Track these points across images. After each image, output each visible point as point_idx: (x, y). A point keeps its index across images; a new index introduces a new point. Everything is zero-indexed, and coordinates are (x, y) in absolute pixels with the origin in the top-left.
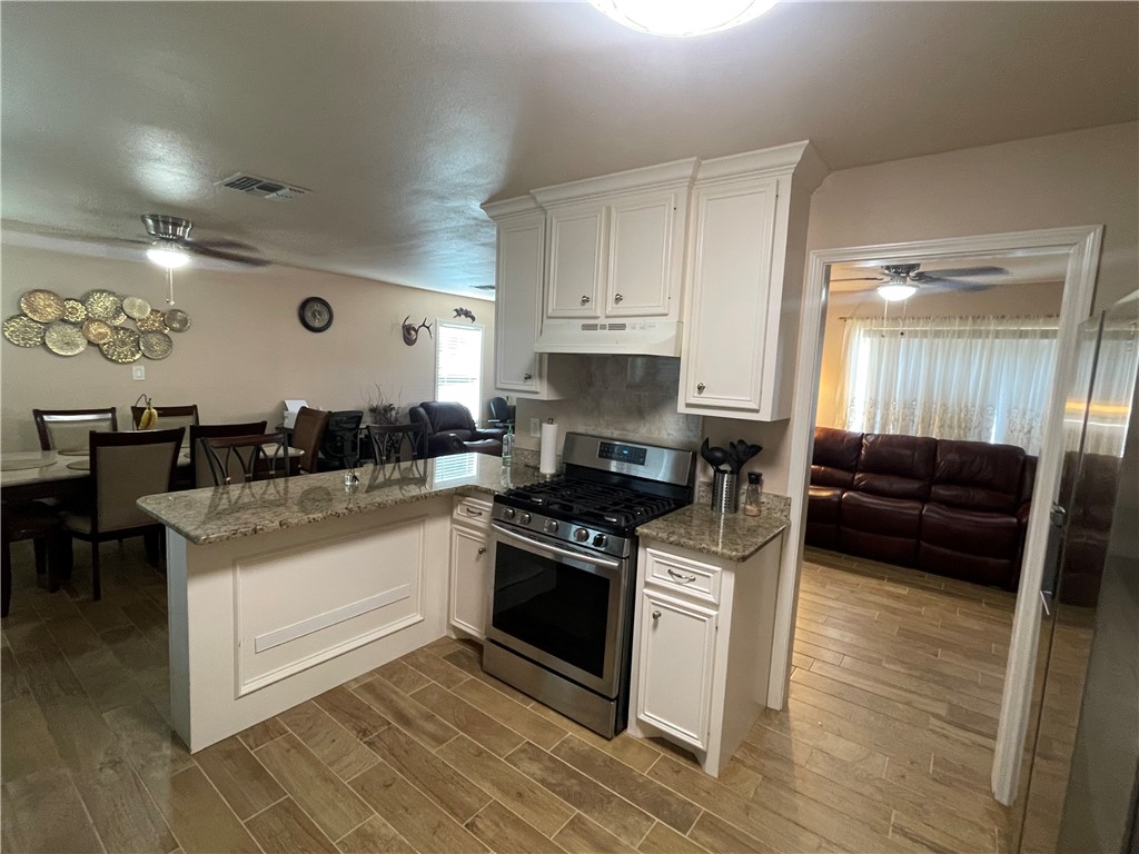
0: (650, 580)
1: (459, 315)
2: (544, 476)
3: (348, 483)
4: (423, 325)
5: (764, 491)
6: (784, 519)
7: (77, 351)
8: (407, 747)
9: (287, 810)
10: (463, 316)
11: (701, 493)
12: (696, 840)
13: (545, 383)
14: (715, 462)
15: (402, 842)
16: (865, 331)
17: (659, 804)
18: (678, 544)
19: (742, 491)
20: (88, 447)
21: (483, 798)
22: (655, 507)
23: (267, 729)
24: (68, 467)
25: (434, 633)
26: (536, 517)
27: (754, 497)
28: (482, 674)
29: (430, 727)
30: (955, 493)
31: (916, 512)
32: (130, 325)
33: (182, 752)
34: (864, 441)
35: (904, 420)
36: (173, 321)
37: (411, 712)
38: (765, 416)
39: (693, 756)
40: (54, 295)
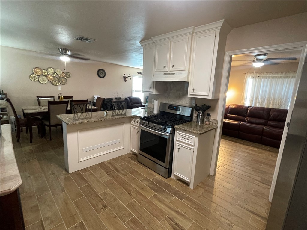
0: (178, 139)
1: (138, 74)
2: (155, 114)
3: (105, 114)
4: (129, 76)
5: (211, 118)
6: (216, 126)
7: (46, 83)
8: (117, 176)
9: (89, 186)
10: (139, 74)
11: (194, 119)
12: (184, 202)
13: (155, 89)
14: (197, 110)
15: (113, 195)
16: (251, 77)
17: (176, 194)
18: (184, 130)
19: (205, 118)
20: (47, 105)
21: (134, 188)
22: (181, 122)
23: (85, 170)
24: (44, 109)
25: (126, 152)
26: (150, 123)
27: (208, 120)
28: (137, 162)
29: (123, 172)
30: (275, 123)
31: (262, 128)
32: (57, 76)
33: (67, 173)
34: (249, 108)
35: (261, 103)
36: (67, 75)
37: (119, 169)
38: (210, 97)
39: (187, 184)
40: (40, 69)
